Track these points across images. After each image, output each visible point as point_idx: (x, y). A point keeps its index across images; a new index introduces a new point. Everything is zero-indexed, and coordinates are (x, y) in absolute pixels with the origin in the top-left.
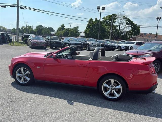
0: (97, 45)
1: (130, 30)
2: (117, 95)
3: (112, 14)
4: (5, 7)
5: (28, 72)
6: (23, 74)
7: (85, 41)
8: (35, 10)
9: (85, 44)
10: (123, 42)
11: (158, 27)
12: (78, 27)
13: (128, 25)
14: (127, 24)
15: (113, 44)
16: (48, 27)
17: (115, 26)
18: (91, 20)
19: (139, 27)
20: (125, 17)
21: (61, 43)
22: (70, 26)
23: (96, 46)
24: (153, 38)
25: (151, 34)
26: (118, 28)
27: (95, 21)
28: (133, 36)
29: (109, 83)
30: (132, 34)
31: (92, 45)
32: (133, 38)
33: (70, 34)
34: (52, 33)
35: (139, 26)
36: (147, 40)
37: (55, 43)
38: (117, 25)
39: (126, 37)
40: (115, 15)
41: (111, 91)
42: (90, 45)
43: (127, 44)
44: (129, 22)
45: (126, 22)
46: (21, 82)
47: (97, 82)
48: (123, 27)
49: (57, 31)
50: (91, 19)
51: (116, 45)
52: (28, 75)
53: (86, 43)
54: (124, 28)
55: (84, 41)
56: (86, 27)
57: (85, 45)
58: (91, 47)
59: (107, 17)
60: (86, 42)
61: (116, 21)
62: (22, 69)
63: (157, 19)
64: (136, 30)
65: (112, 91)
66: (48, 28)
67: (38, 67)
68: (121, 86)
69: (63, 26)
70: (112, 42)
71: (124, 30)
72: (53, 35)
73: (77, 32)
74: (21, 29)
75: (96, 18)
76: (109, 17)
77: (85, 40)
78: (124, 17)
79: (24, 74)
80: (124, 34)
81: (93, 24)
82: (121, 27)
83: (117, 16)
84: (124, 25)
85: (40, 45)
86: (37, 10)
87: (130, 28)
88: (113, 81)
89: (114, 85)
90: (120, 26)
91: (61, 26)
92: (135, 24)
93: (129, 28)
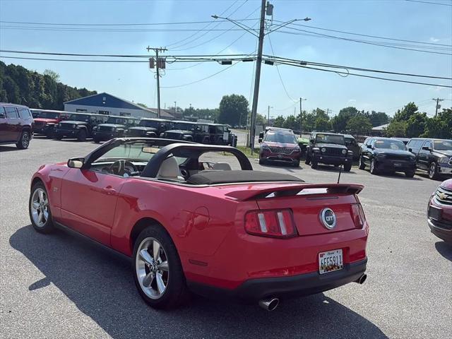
4: (230, 63)
8: (301, 64)
16: (373, 112)
21: (343, 151)
22: (438, 107)
31: (448, 162)
34: (376, 128)
42: (441, 161)
55: (424, 148)
57: (426, 160)
58: (442, 169)
60: (431, 151)
66: (371, 114)
69: (411, 108)
74: (298, 117)
77: (428, 146)
79: (43, 204)
85: (280, 156)
86: (307, 66)
91: (404, 108)
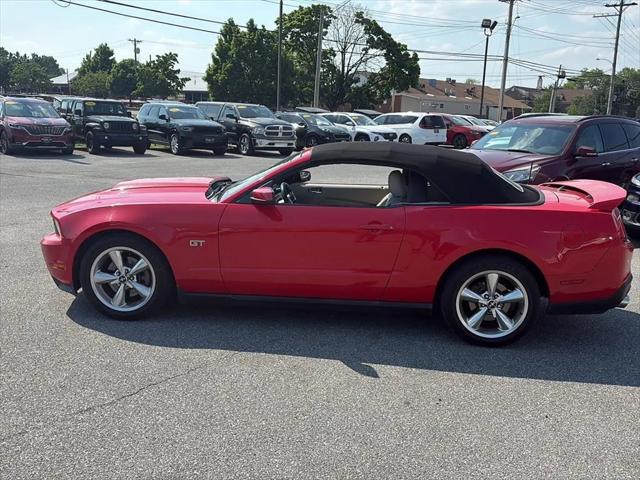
0: (284, 134)
1: (382, 69)
2: (511, 326)
3: (313, 6)
5: (143, 263)
6: (123, 273)
7: (231, 116)
9: (231, 130)
10: (372, 116)
11: (486, 56)
12: (172, 57)
13: (375, 50)
14: (372, 44)
15: (338, 126)
16: (34, 55)
17: (325, 52)
18: (230, 29)
19: (416, 58)
20: (360, 18)
21: (134, 126)
22: (137, 51)
23: (280, 135)
24: (462, 99)
25: (454, 81)
26: (337, 60)
27: (246, 30)
28: (393, 93)
29: (479, 286)
30: (393, 84)
31: (264, 131)
32: (393, 99)
33: (141, 87)
34: (57, 80)
35: (415, 55)
36: (442, 106)
37: (107, 126)
38: (332, 49)
39: (369, 96)
40: (324, 7)
41: (489, 313)
42: (256, 131)
43: (386, 123)
44: (378, 37)
45: (367, 36)
46: (117, 304)
47: (436, 284)
48: (356, 58)
49: (82, 72)
50: (231, 23)
51: (349, 128)
52: (143, 277)
53: (236, 126)
54: (361, 61)
55: (227, 116)
56: (213, 56)
57: (233, 131)
58: (257, 141)
59: (292, 14)
60: (237, 119)
61: (326, 32)
62: (116, 254)
63: (483, 26)
64: (403, 67)
65: (493, 311)
66: (31, 57)
67: (194, 243)
68: (524, 291)
69: (105, 53)
70: (332, 120)
71: (361, 68)
72: (64, 90)
73: (173, 75)
75: (252, 21)
76: (303, 18)
77: (231, 113)
78: (359, 15)
79: (127, 272)
80: (359, 85)
81: (239, 43)
82: (347, 56)
83: (331, 11)
84: (359, 49)
85: (46, 140)
87: (383, 62)
88: (493, 278)
89: (497, 290)
90: (343, 52)
91: (94, 52)
92: (400, 44)
93: (378, 63)
